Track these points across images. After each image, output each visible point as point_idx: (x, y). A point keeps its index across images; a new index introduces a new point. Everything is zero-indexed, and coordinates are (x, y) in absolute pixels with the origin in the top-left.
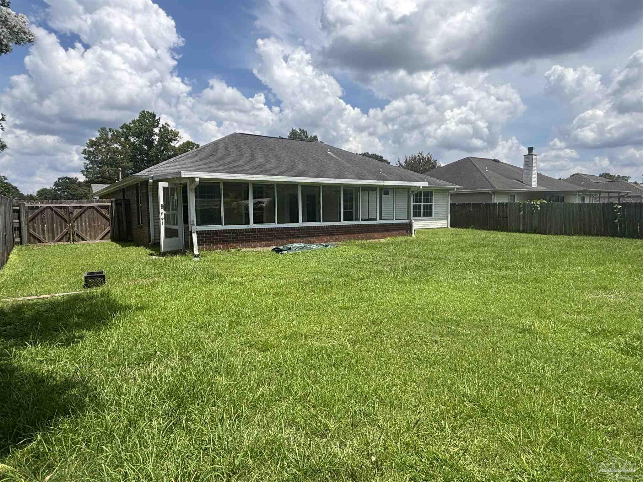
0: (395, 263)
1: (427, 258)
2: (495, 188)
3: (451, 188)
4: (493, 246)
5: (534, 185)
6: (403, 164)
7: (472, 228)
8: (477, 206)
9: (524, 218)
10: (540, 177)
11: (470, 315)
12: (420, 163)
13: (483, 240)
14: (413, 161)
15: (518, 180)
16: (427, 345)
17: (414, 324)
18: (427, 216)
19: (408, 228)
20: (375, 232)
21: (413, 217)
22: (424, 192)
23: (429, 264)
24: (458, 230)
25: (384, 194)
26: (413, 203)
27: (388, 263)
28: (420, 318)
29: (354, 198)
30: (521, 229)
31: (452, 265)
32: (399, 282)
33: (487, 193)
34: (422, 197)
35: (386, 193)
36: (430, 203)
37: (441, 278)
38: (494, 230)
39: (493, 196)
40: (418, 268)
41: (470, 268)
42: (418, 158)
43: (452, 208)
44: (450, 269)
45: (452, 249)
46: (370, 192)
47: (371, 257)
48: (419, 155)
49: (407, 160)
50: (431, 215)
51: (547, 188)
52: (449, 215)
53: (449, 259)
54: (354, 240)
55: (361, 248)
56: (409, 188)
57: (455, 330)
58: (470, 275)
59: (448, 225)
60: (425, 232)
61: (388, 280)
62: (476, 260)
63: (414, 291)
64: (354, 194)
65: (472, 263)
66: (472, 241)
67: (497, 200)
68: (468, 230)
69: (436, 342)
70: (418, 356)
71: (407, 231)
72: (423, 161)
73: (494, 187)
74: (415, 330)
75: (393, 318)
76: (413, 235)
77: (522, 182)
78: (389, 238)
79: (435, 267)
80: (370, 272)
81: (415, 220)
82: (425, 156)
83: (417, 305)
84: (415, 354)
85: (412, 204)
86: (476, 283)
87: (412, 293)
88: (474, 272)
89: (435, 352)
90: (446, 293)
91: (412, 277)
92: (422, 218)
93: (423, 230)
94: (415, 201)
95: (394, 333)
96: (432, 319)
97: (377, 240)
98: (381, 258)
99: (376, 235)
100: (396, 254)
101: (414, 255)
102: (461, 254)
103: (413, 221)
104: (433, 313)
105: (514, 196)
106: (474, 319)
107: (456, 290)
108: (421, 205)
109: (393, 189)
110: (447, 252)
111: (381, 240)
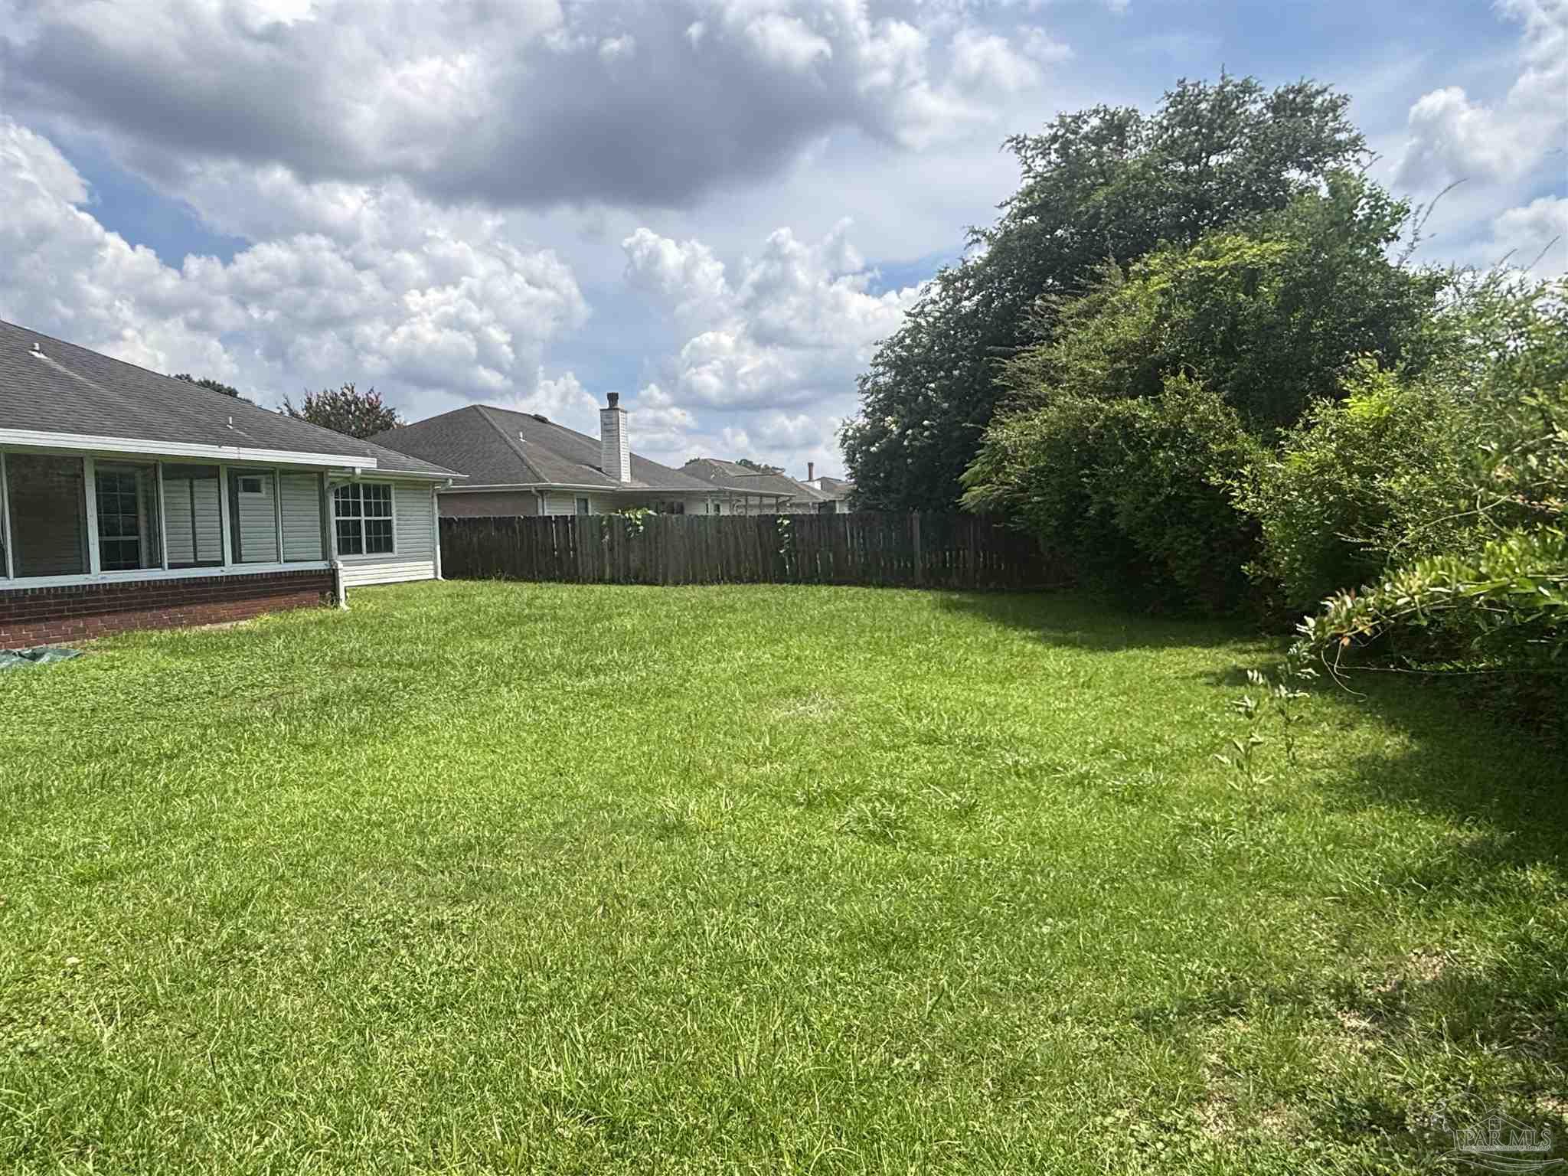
0: (290, 688)
1: (388, 665)
2: (544, 481)
3: (440, 477)
4: (555, 618)
5: (626, 477)
6: (302, 414)
7: (499, 579)
8: (503, 524)
9: (611, 549)
10: (635, 460)
11: (528, 814)
12: (349, 412)
13: (529, 605)
14: (328, 408)
15: (591, 466)
16: (411, 948)
17: (365, 880)
18: (378, 550)
19: (325, 585)
20: (217, 600)
21: (340, 553)
22: (367, 488)
23: (396, 682)
24: (463, 583)
25: (246, 490)
26: (338, 515)
27: (267, 692)
28: (384, 858)
29: (141, 500)
30: (607, 577)
31: (457, 677)
32: (306, 748)
33: (525, 494)
34: (362, 500)
35: (254, 487)
36: (385, 515)
37: (432, 717)
38: (549, 580)
39: (540, 500)
40: (361, 695)
41: (507, 679)
42: (343, 399)
43: (446, 527)
44: (454, 687)
45: (456, 632)
46: (196, 482)
47: (207, 678)
48: (346, 391)
49: (310, 402)
50: (389, 548)
51: (649, 484)
52: (438, 547)
53: (448, 662)
54: (145, 628)
55: (173, 652)
56: (319, 473)
57: (492, 872)
58: (509, 699)
59: (436, 573)
60: (375, 595)
61: (266, 745)
62: (520, 656)
63: (355, 771)
64: (140, 488)
65: (512, 666)
66: (503, 610)
67: (549, 510)
68: (488, 583)
69: (440, 926)
70: (386, 997)
71: (323, 594)
72: (357, 408)
73: (540, 479)
74: (369, 900)
75: (289, 874)
76: (342, 604)
77: (599, 469)
78: (266, 617)
79: (412, 687)
80: (206, 727)
81: (346, 563)
82: (362, 396)
83: (370, 813)
84: (375, 990)
85: (333, 519)
86: (528, 717)
87: (350, 777)
88: (521, 689)
89: (440, 964)
90: (453, 760)
91: (345, 724)
92: (365, 556)
93: (370, 589)
94: (343, 509)
95: (293, 931)
96: (421, 852)
97: (227, 626)
98: (241, 679)
99: (222, 609)
100: (293, 661)
101: (350, 661)
102: (478, 645)
103: (340, 566)
104: (422, 833)
105: (586, 501)
106: (540, 826)
107: (477, 744)
108: (360, 521)
109: (273, 472)
110: (442, 644)
111: (242, 623)
